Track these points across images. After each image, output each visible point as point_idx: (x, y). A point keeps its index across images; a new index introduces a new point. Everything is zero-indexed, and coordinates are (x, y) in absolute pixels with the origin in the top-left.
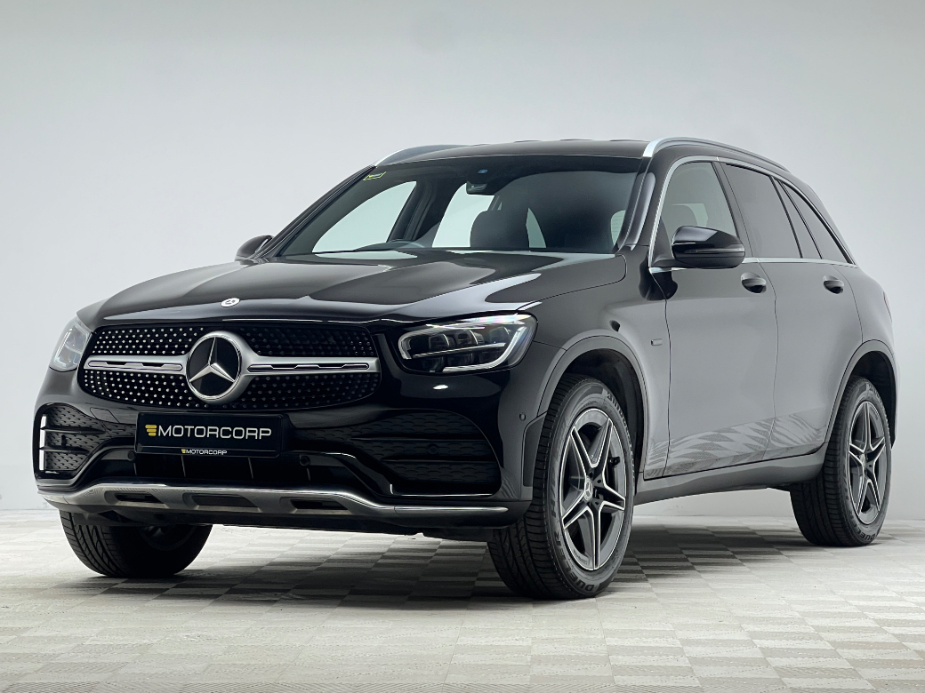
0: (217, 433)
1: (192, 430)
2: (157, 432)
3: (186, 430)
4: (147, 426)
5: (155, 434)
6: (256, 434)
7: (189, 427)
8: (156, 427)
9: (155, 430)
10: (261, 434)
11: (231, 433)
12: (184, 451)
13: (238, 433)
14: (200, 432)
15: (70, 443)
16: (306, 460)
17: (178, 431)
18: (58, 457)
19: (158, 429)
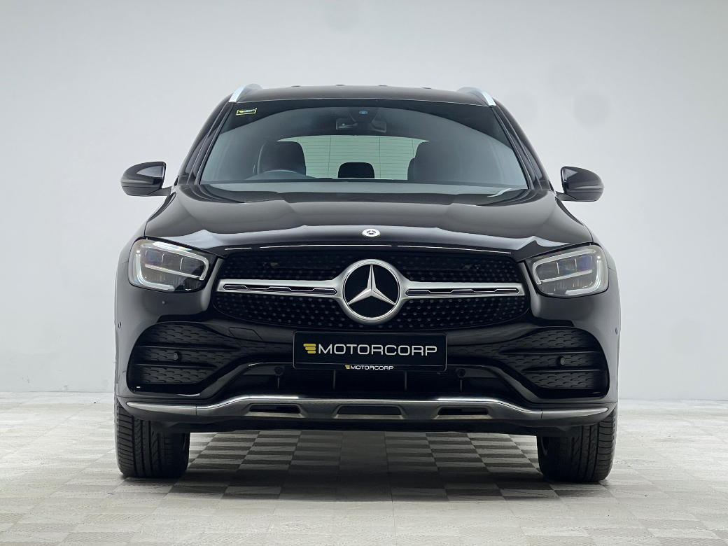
0: (381, 350)
1: (355, 349)
2: (317, 350)
3: (348, 348)
4: (305, 345)
5: (315, 352)
6: (422, 351)
7: (352, 346)
8: (315, 345)
9: (315, 349)
10: (427, 351)
11: (397, 350)
12: (348, 367)
13: (404, 350)
14: (363, 350)
15: (186, 358)
16: (462, 373)
17: (340, 349)
18: (148, 370)
19: (317, 347)
